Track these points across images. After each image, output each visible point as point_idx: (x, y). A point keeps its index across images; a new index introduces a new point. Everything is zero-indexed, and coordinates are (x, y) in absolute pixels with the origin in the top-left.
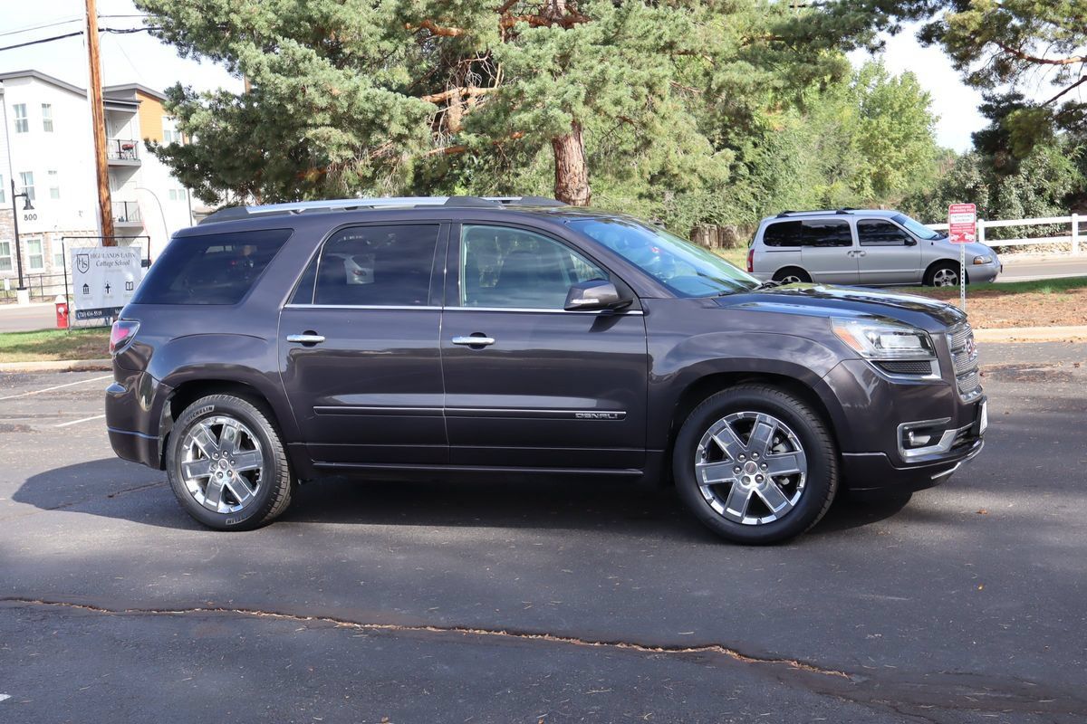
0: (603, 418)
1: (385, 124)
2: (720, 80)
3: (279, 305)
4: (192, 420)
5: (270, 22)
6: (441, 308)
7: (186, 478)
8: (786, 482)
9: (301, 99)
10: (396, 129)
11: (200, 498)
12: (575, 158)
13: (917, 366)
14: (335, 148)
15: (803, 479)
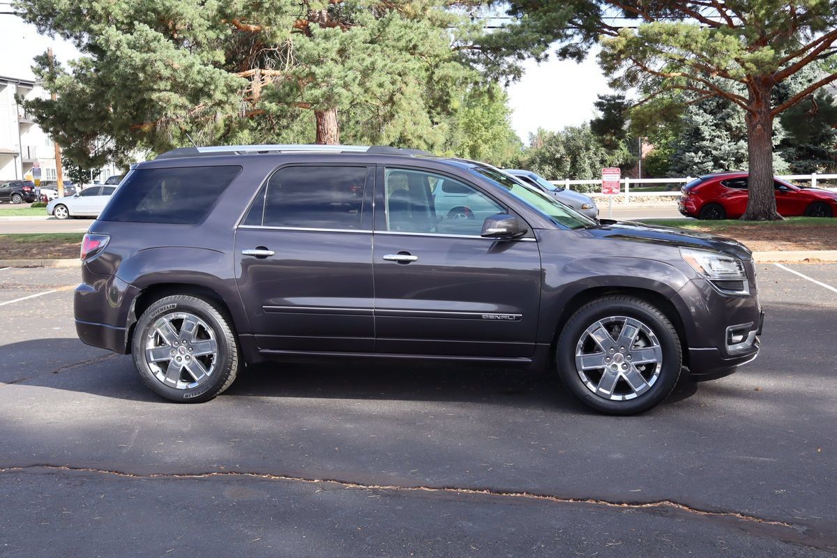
0: (504, 319)
1: (212, 92)
2: (440, 75)
3: (233, 225)
4: (156, 315)
5: (123, 11)
6: (371, 232)
7: (149, 361)
8: (643, 368)
9: (151, 70)
10: (218, 96)
11: (161, 377)
12: (332, 124)
13: (736, 284)
14: (172, 108)
15: (659, 366)
